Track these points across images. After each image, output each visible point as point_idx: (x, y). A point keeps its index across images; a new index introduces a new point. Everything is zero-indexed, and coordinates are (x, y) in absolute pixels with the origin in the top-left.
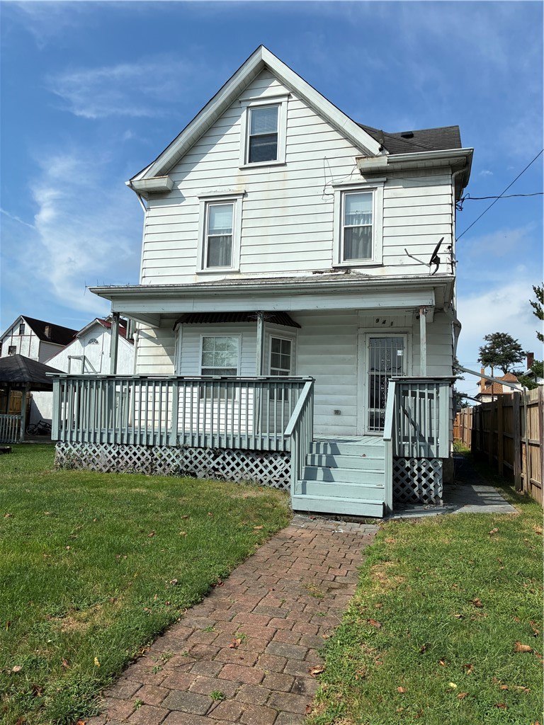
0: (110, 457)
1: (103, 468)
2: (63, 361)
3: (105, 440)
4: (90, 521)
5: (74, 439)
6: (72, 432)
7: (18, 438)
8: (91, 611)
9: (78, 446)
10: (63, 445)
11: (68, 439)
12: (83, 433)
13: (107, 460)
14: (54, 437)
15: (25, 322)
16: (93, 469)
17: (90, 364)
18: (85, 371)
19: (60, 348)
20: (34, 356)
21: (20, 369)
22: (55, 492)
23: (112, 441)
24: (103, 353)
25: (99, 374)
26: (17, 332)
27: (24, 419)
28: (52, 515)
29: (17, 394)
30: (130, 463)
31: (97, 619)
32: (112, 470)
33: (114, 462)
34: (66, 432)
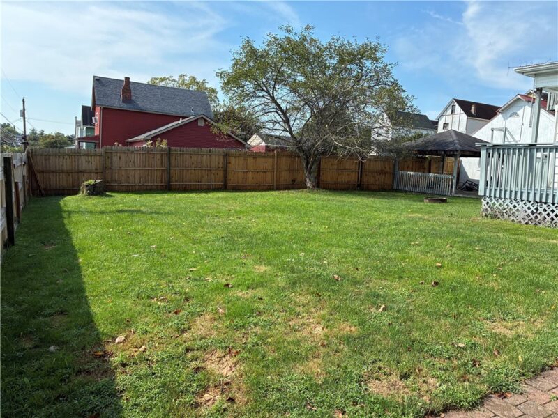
0: (529, 212)
1: (522, 221)
2: (486, 133)
3: (525, 197)
4: (511, 260)
5: (497, 195)
6: (495, 190)
7: (451, 192)
8: (516, 324)
9: (501, 201)
10: (488, 200)
11: (492, 195)
12: (505, 191)
13: (526, 214)
14: (481, 193)
15: (456, 104)
16: (513, 221)
17: (510, 134)
18: (506, 140)
19: (484, 123)
20: (463, 130)
21: (453, 141)
22: (482, 235)
23: (531, 198)
24: (523, 124)
25: (519, 143)
26: (449, 112)
27: (456, 178)
28: (481, 250)
29: (451, 159)
30: (548, 219)
31: (521, 331)
32: (530, 222)
33: (532, 216)
34: (491, 190)
